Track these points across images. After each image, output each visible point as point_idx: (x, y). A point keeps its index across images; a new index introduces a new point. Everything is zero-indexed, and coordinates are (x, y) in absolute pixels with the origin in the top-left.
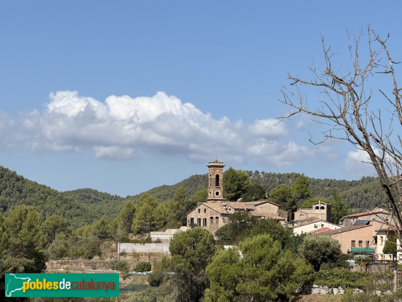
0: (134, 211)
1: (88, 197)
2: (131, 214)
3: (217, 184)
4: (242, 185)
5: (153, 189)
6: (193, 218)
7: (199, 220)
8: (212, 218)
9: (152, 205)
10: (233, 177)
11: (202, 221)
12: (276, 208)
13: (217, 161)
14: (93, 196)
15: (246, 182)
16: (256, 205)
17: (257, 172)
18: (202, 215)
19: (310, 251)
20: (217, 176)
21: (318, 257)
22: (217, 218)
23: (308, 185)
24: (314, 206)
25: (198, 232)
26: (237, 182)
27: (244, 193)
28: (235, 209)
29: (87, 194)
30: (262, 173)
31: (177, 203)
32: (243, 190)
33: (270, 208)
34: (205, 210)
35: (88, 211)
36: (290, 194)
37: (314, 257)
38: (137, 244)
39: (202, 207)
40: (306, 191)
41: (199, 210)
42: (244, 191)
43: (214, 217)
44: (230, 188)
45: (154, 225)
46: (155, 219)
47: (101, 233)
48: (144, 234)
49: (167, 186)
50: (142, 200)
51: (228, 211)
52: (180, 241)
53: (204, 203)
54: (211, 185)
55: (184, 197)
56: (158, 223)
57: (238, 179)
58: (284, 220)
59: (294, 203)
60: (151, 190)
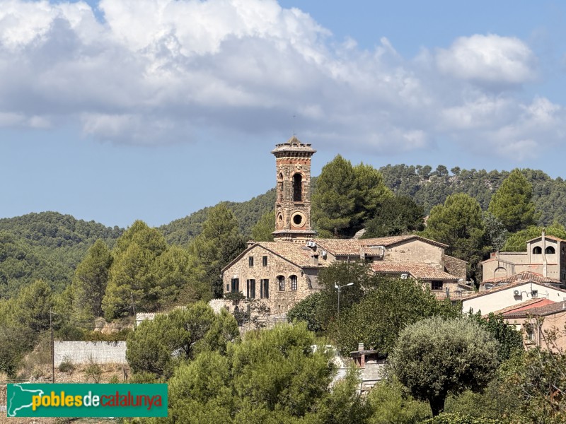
0: (110, 263)
1: (50, 233)
2: (102, 270)
3: (297, 196)
4: (367, 199)
5: (201, 211)
6: (237, 280)
7: (251, 284)
8: (281, 278)
9: (153, 249)
10: (344, 178)
11: (258, 286)
12: (437, 252)
13: (295, 140)
14: (62, 229)
15: (376, 191)
16: (388, 247)
17: (442, 169)
18: (258, 273)
19: (413, 365)
20: (298, 177)
21: (435, 380)
22: (294, 277)
23: (530, 196)
24: (531, 247)
25: (200, 315)
26: (353, 192)
27: (371, 217)
28: (338, 257)
29: (48, 226)
30: (453, 170)
31: (211, 242)
32: (368, 211)
33: (424, 251)
34: (265, 259)
35: (45, 264)
36: (476, 218)
37: (425, 378)
38: (98, 343)
39: (257, 253)
40: (524, 211)
41: (251, 259)
42: (372, 213)
43: (287, 275)
44: (338, 206)
45: (155, 297)
46: (158, 282)
47: (37, 318)
48: (130, 317)
49: (233, 204)
50: (131, 236)
51: (320, 260)
52: (152, 337)
53: (262, 244)
54: (282, 199)
55: (230, 230)
56: (165, 291)
57: (355, 183)
58: (455, 281)
59: (485, 240)
60: (195, 214)
